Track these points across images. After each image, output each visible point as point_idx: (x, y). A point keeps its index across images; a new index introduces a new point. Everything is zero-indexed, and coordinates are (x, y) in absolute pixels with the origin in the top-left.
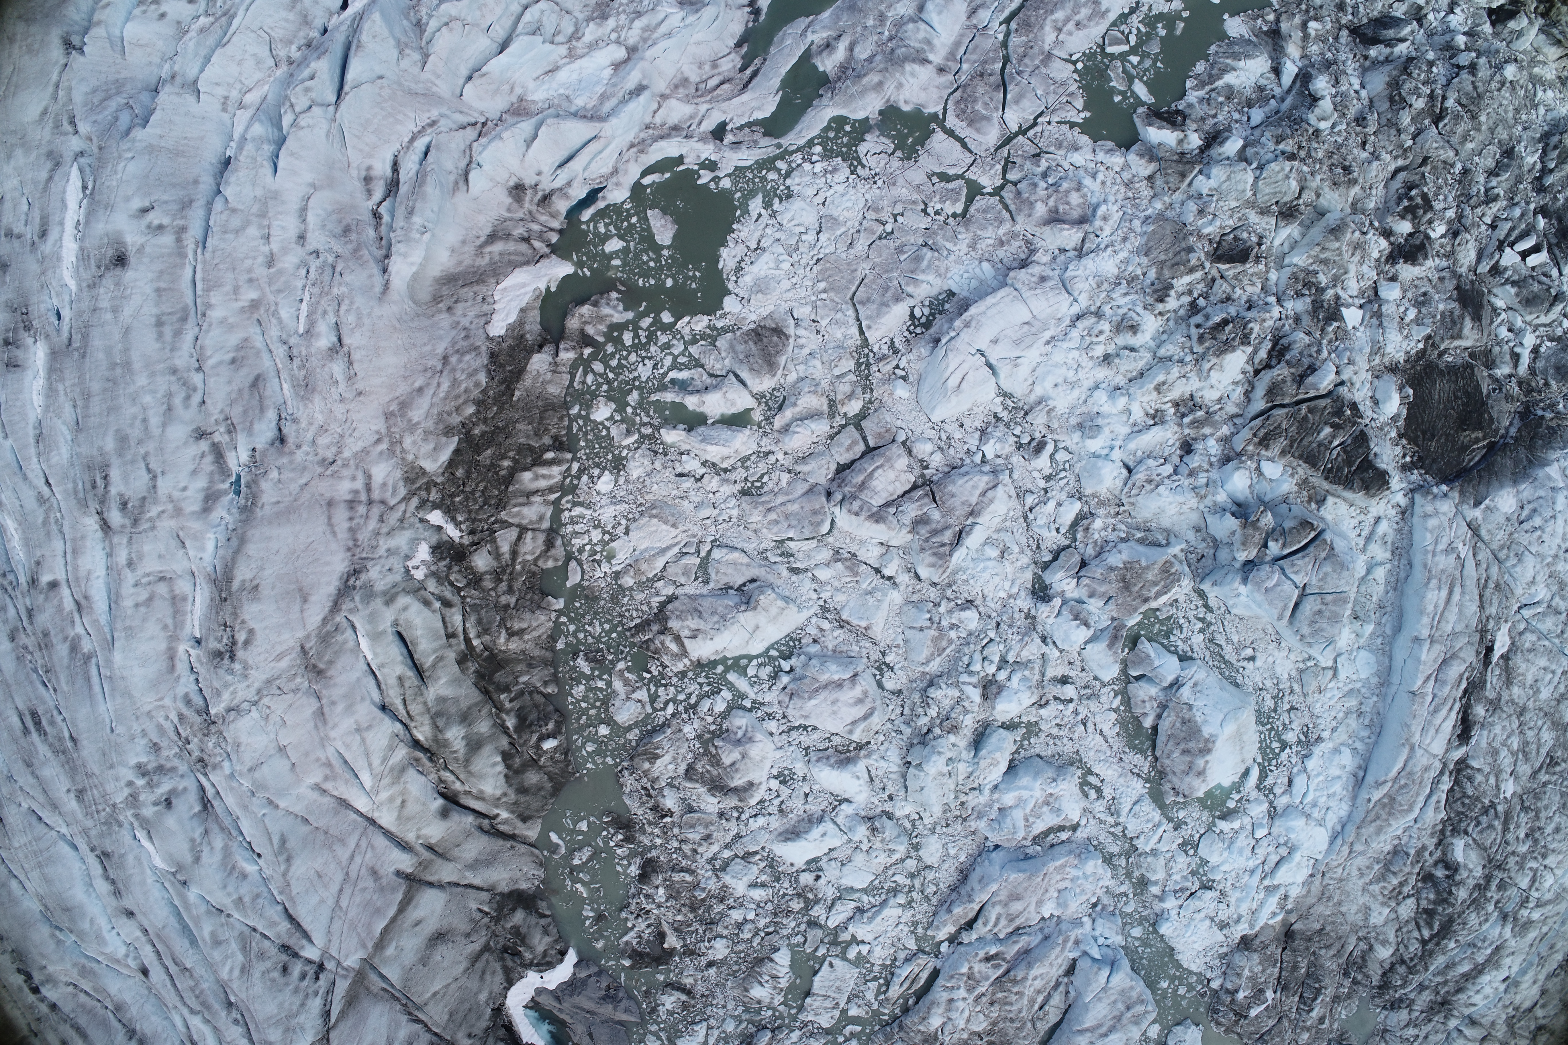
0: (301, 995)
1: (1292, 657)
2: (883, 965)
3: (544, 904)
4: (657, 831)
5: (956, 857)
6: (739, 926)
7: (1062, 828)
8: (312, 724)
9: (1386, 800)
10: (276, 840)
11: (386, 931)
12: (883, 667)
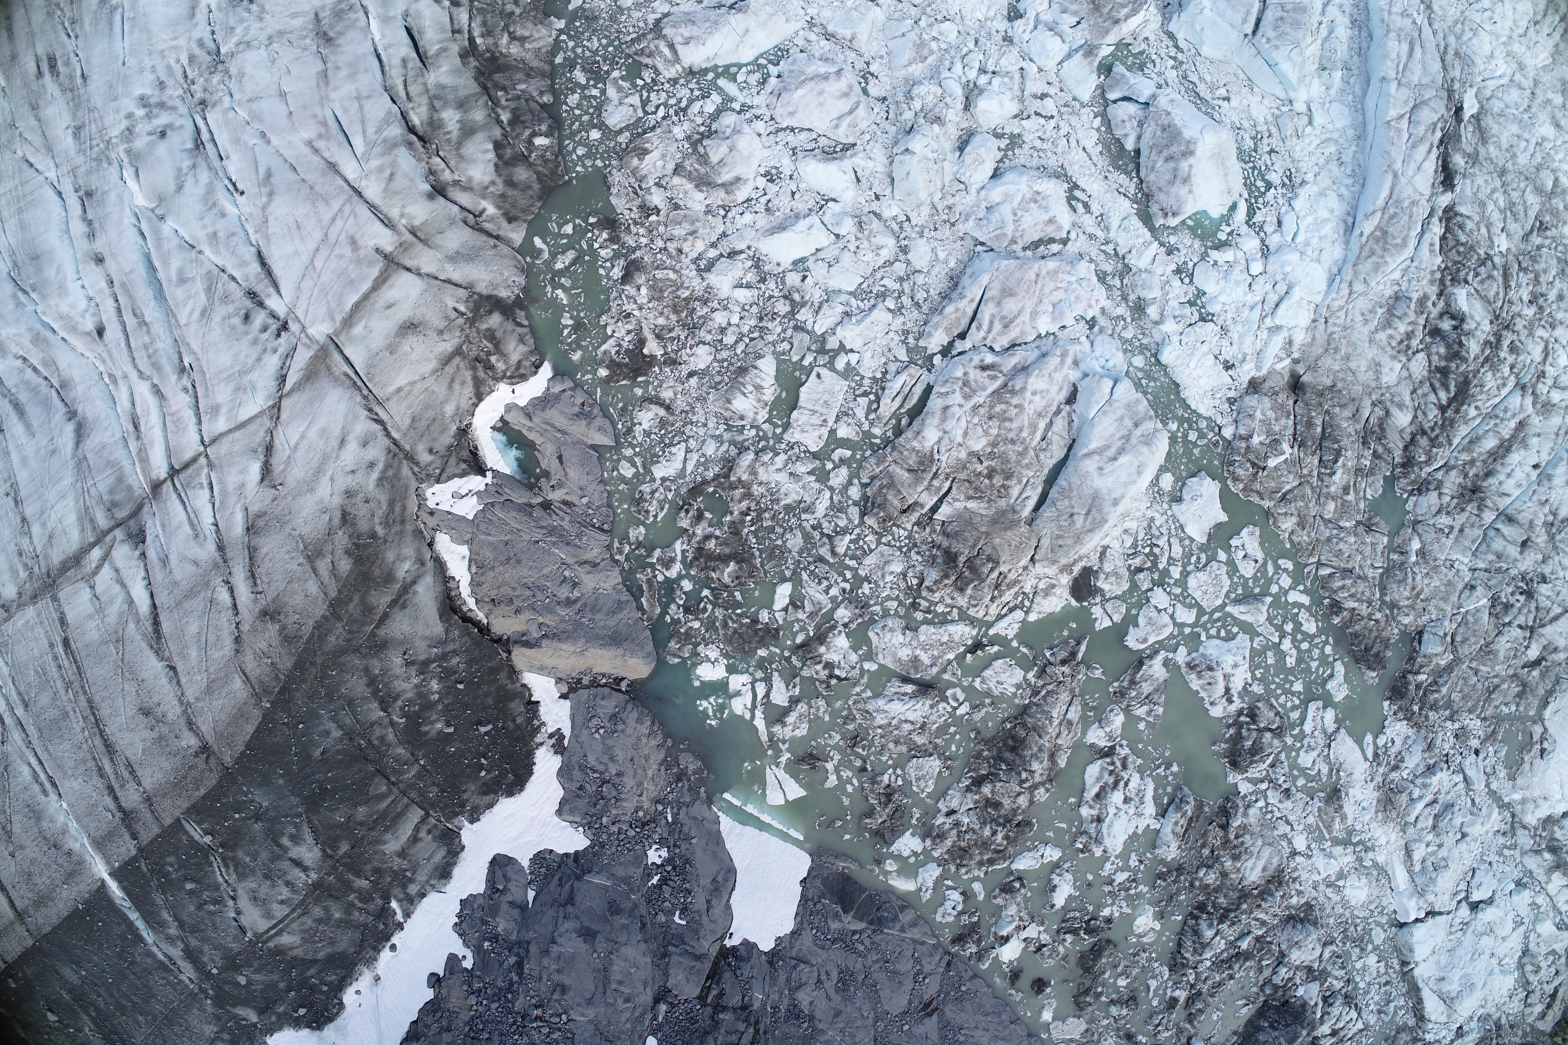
0: (259, 348)
1: (1265, 101)
2: (874, 378)
3: (523, 313)
4: (642, 231)
5: (946, 262)
6: (723, 331)
7: (1052, 241)
8: (314, 82)
9: (1378, 233)
10: (262, 171)
11: (357, 306)
12: (866, 76)
